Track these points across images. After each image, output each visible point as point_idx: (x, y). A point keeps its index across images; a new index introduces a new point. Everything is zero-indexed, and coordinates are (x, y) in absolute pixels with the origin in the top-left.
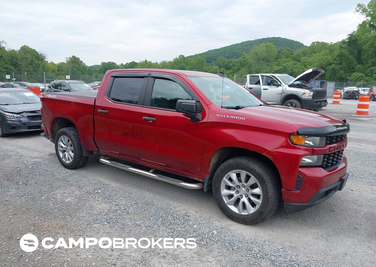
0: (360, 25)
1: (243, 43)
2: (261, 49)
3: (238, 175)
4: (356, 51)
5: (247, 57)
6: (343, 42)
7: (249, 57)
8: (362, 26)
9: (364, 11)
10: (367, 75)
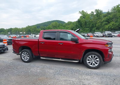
0: (80, 17)
1: (48, 22)
2: (54, 24)
3: (92, 56)
4: (80, 24)
5: (50, 26)
6: (77, 21)
7: (51, 26)
8: (81, 17)
9: (81, 13)
10: (84, 30)
